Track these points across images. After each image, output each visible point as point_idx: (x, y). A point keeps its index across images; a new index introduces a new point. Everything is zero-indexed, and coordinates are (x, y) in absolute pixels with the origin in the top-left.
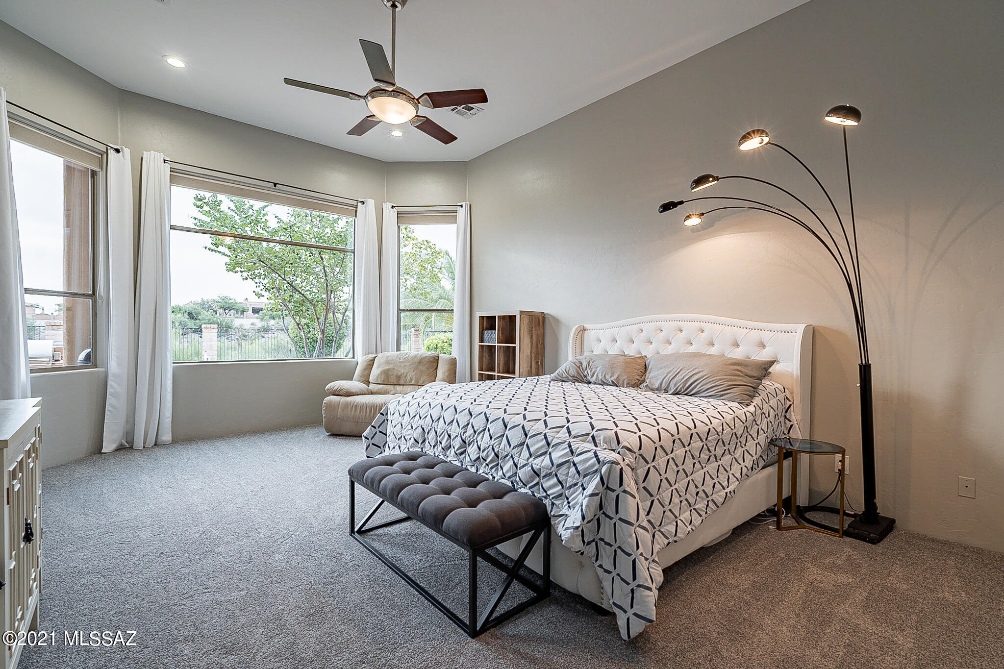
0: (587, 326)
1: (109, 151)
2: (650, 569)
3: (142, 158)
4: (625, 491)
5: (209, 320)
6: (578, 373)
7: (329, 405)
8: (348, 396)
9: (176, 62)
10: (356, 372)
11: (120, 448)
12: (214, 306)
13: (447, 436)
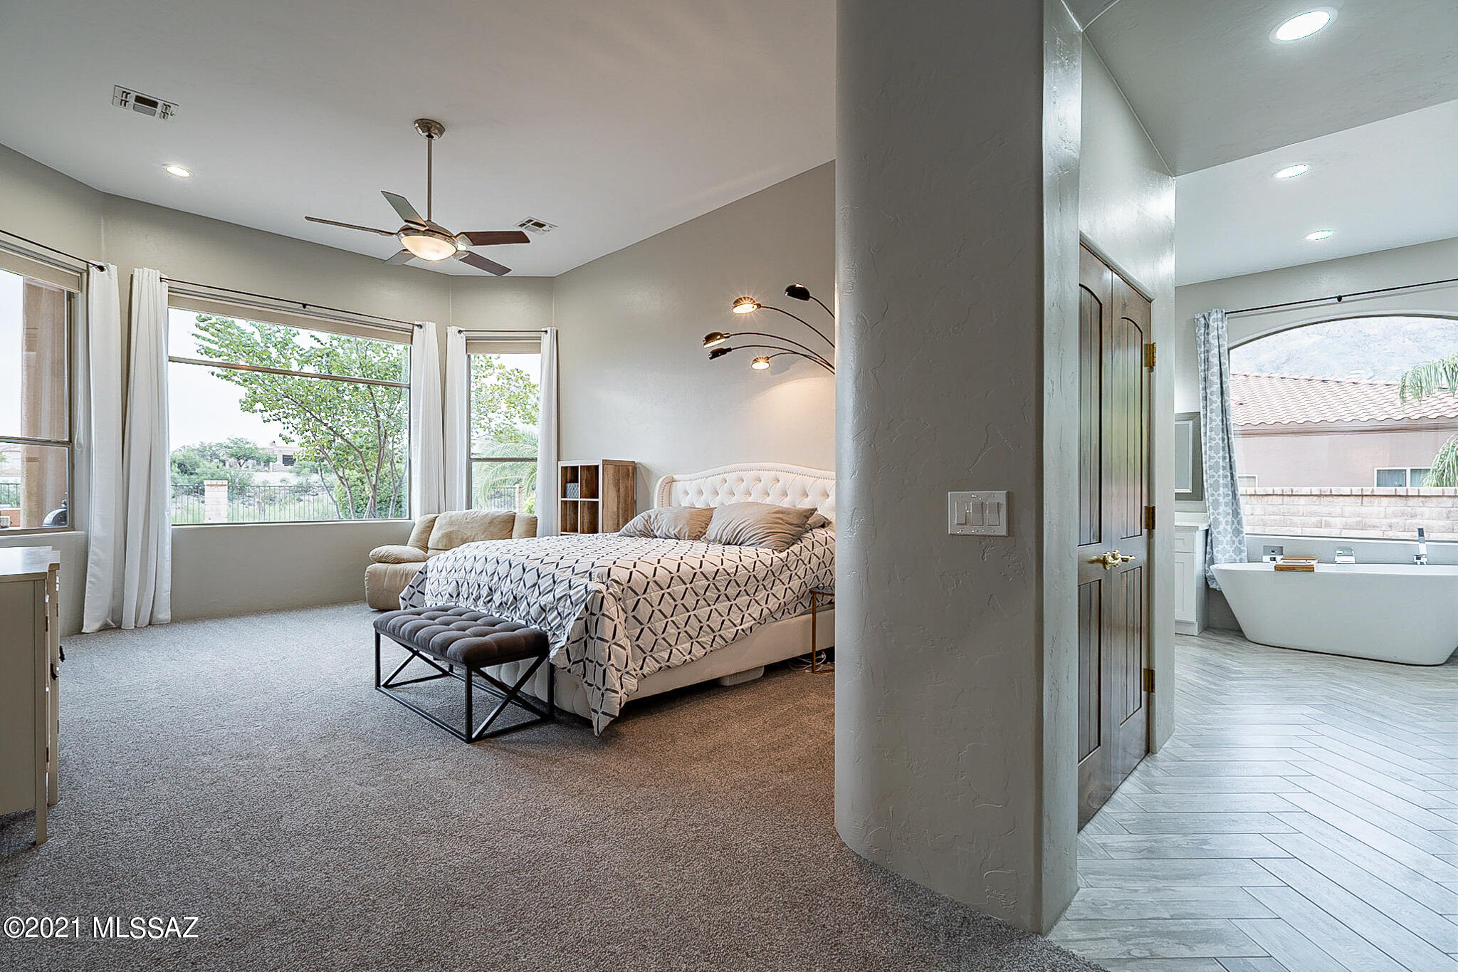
0: (675, 477)
1: (91, 269)
2: (623, 679)
3: (132, 275)
4: (603, 615)
5: (213, 475)
6: (645, 527)
7: (373, 575)
8: (397, 563)
9: (178, 171)
10: (412, 535)
11: (105, 628)
12: (221, 453)
13: (477, 586)
